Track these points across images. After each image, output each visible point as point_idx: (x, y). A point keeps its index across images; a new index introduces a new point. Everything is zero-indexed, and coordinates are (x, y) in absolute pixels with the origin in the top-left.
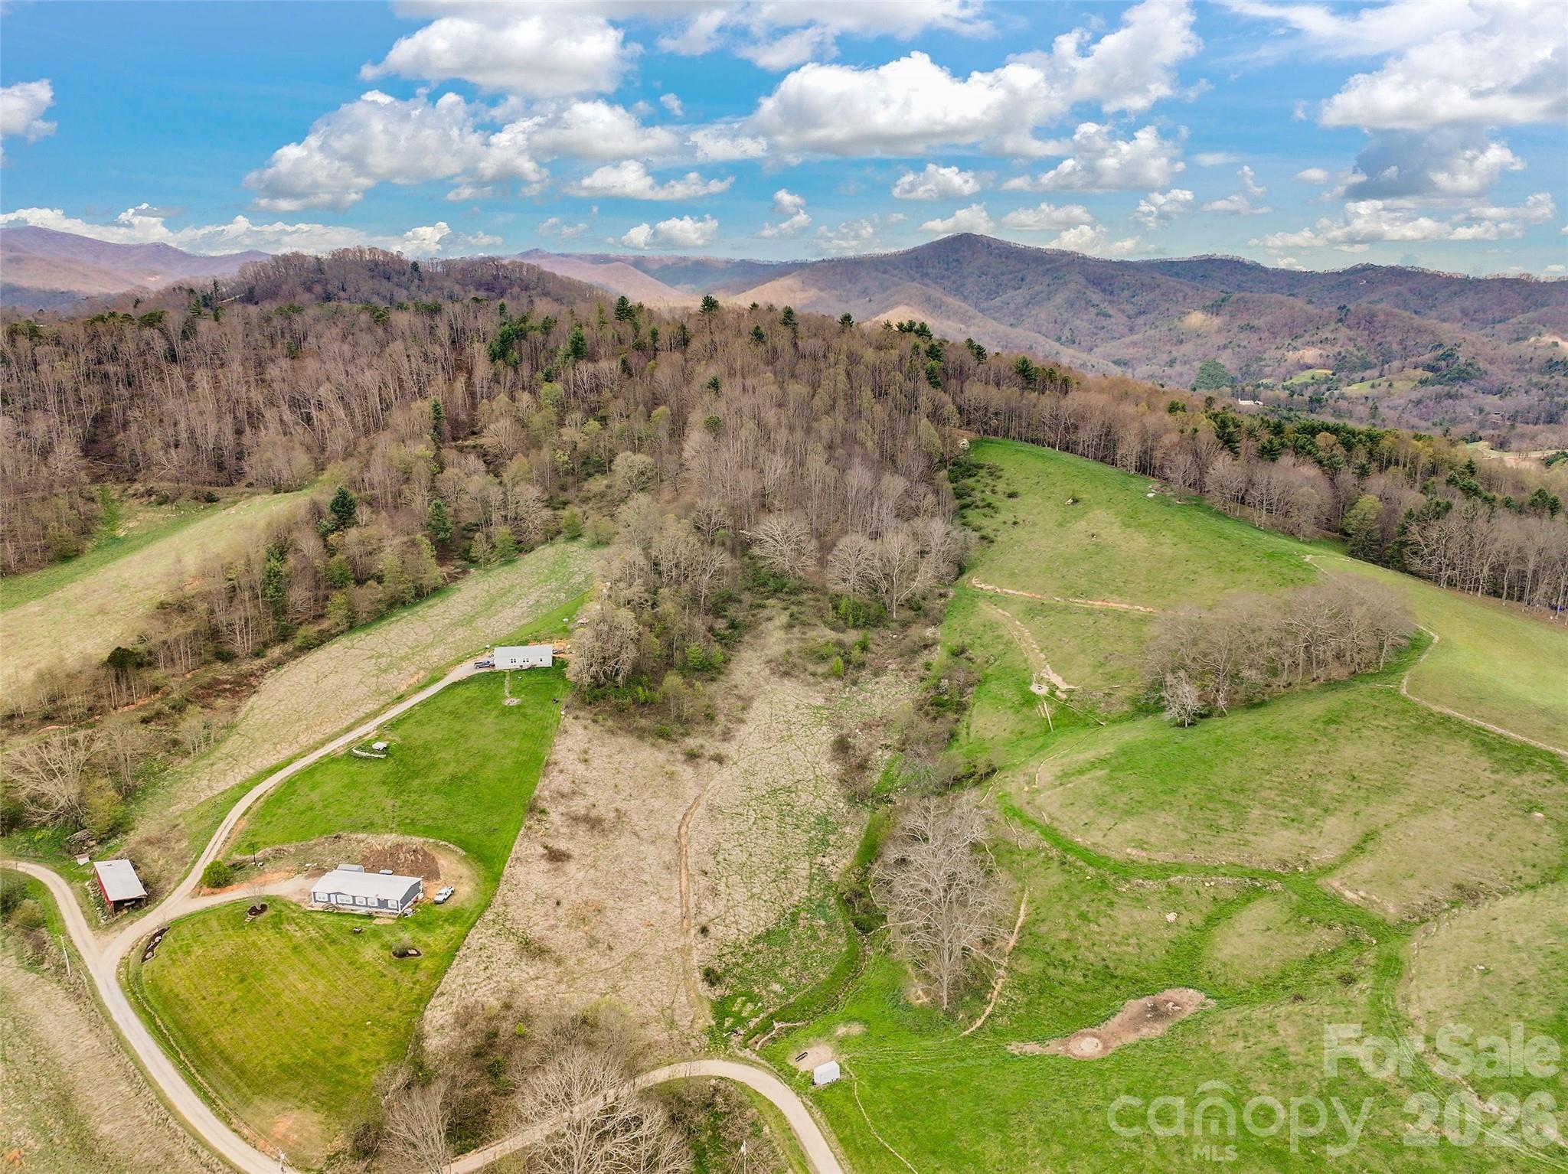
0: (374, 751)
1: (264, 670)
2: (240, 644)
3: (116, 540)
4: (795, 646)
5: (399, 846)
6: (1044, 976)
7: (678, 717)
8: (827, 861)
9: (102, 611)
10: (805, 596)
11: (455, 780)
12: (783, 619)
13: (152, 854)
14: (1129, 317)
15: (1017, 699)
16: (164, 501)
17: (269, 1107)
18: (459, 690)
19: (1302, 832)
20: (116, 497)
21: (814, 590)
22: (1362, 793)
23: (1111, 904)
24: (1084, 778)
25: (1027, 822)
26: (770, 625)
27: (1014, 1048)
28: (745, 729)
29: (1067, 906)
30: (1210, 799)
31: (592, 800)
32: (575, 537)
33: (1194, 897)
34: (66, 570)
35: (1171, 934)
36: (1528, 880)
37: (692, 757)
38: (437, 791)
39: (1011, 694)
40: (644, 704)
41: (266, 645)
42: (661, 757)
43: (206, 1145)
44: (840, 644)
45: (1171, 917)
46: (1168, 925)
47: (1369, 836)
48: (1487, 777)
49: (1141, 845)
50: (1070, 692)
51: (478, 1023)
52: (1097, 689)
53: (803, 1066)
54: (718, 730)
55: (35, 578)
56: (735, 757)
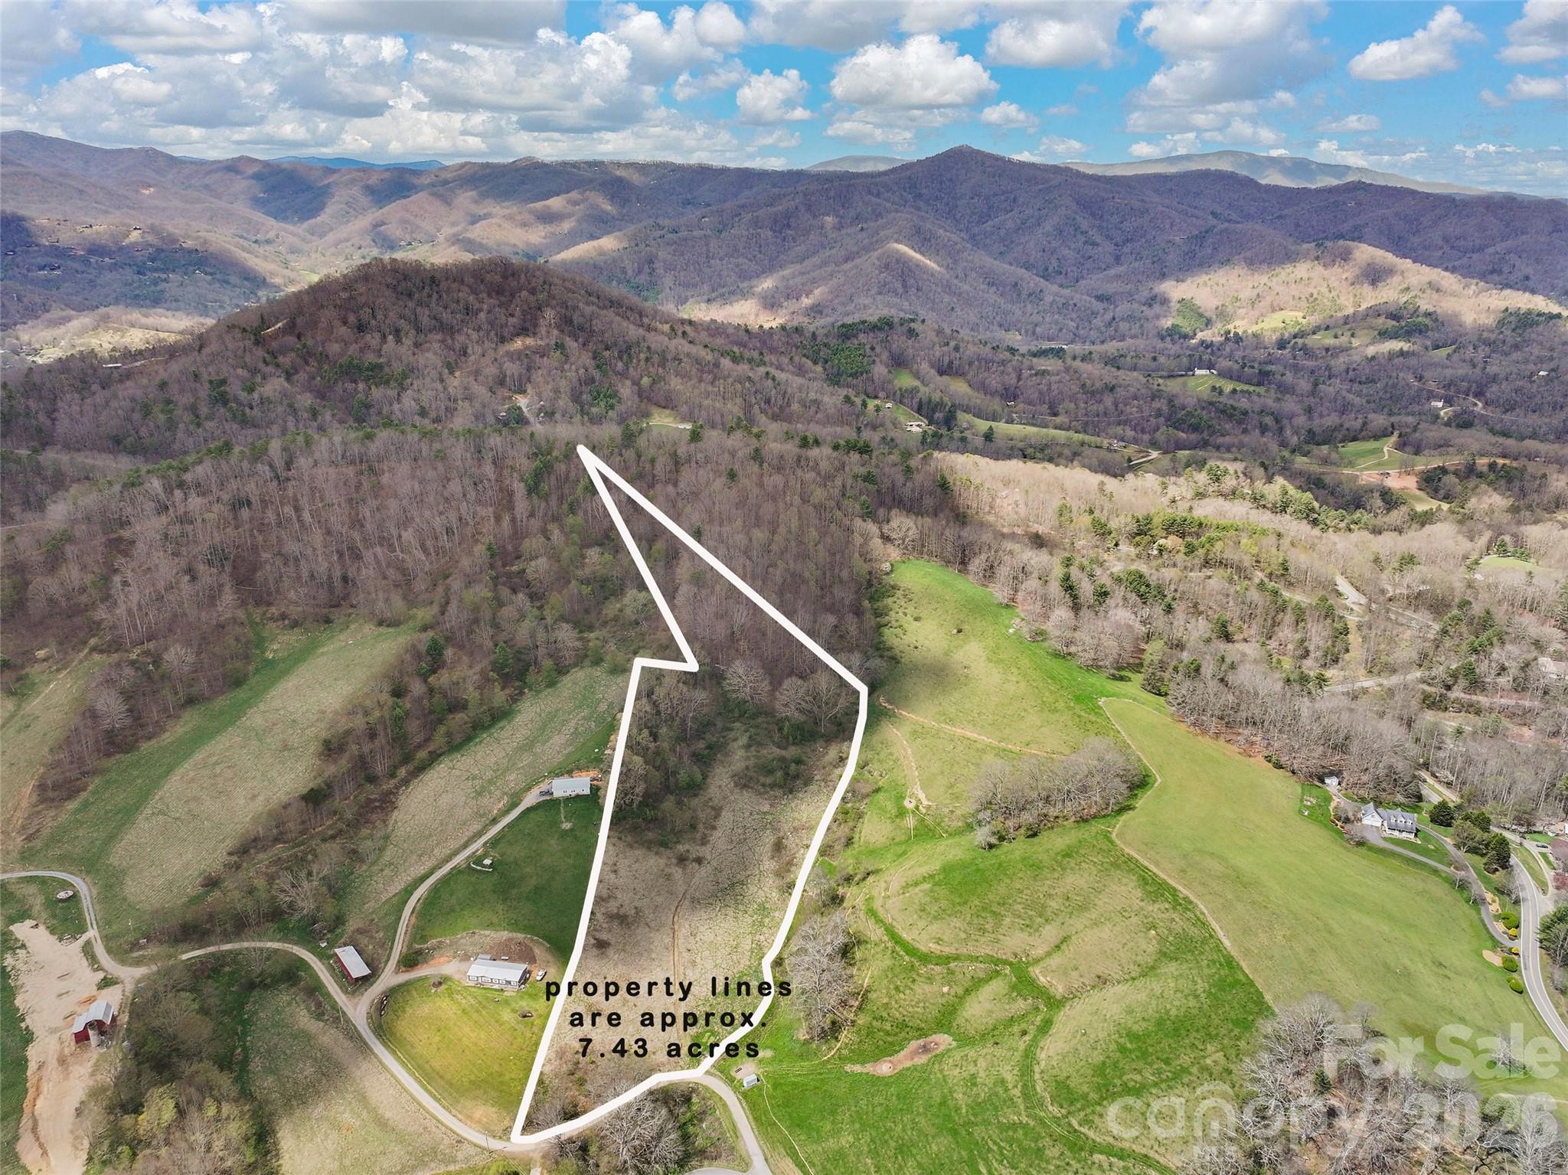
0: (485, 866)
1: (397, 788)
2: (380, 769)
3: (269, 663)
4: (751, 762)
5: (510, 940)
6: (870, 1027)
7: (673, 830)
8: (762, 938)
9: (286, 747)
10: (760, 720)
11: (538, 890)
12: (743, 740)
13: (364, 940)
14: (1116, 245)
15: (894, 812)
16: (295, 624)
17: (469, 1104)
18: (532, 815)
19: (1030, 935)
20: (258, 620)
21: (767, 714)
22: (1069, 910)
23: (914, 981)
24: (917, 890)
25: (879, 921)
26: (736, 745)
27: (848, 1068)
28: (717, 834)
29: (890, 982)
30: (984, 909)
31: (620, 901)
32: (598, 661)
33: (961, 976)
34: (242, 693)
35: (944, 1001)
36: (1133, 975)
37: (682, 860)
38: (528, 898)
39: (890, 806)
40: (650, 822)
41: (396, 767)
42: (662, 862)
43: (443, 1124)
44: (783, 759)
45: (945, 989)
46: (943, 995)
47: (1065, 940)
48: (1137, 903)
49: (939, 941)
50: (929, 808)
51: (569, 1056)
52: (946, 806)
53: (738, 1076)
54: (698, 836)
55: (220, 702)
56: (709, 857)
